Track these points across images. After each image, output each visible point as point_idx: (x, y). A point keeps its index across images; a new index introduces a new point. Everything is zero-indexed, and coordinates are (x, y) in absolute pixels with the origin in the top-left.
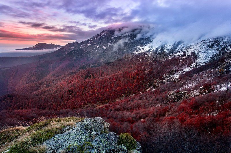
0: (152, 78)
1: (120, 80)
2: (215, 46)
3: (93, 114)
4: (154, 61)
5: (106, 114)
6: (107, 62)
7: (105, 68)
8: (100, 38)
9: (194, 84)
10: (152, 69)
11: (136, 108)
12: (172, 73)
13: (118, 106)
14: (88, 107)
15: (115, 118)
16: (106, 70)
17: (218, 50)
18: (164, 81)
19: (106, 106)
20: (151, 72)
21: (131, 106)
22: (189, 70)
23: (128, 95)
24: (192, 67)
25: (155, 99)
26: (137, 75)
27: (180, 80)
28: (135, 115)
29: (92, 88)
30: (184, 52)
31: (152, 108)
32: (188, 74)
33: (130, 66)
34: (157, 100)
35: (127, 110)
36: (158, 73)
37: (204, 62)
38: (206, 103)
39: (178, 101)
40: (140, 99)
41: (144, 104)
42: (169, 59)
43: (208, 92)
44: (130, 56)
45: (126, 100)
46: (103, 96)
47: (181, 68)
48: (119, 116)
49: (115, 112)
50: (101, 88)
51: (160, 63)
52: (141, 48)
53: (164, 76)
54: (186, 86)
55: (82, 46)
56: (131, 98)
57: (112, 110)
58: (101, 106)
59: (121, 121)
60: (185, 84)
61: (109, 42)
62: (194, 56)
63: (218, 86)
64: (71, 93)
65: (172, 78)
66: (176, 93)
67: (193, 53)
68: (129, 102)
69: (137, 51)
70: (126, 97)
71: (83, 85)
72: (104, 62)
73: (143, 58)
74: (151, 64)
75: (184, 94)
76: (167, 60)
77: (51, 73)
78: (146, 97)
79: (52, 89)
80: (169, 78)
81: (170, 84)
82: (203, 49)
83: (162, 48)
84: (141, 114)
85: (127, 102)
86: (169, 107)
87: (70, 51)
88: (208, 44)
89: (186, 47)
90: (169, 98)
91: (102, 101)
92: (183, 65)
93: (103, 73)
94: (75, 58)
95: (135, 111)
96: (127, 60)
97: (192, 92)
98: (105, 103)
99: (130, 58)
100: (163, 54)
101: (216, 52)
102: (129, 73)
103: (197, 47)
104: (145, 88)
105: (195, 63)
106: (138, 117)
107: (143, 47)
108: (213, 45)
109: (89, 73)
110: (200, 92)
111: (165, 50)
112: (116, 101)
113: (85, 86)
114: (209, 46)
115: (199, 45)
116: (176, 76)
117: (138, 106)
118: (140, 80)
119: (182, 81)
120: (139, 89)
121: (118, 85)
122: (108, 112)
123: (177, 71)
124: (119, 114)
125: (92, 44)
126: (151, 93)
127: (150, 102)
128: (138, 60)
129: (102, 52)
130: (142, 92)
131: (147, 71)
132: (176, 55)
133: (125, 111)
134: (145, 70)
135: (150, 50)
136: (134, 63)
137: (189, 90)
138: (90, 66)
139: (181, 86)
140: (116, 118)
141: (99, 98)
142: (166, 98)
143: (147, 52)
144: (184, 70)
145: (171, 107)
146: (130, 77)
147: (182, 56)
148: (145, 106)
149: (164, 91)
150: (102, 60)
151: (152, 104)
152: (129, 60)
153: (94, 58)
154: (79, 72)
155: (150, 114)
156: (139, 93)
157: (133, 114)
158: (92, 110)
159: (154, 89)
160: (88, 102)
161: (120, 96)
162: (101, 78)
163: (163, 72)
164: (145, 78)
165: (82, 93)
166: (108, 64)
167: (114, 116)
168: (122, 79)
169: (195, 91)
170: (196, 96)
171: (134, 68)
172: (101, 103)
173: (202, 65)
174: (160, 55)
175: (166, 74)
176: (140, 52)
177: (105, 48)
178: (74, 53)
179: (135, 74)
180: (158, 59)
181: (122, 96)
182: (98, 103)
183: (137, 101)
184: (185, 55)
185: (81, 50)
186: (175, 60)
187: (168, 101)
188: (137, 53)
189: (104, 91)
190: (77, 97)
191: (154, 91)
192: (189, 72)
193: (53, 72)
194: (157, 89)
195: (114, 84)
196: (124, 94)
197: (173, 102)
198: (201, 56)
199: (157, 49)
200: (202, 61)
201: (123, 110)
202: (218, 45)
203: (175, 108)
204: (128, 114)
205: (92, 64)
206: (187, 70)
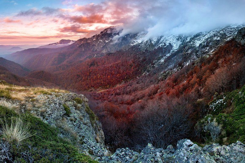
0: (146, 64)
1: (120, 68)
2: (179, 39)
3: (96, 97)
4: (146, 50)
5: (107, 98)
6: (108, 53)
7: (107, 58)
8: (103, 34)
9: (173, 64)
10: (145, 57)
11: (134, 91)
12: (159, 59)
13: (118, 91)
14: (91, 91)
15: (115, 102)
16: (108, 59)
17: (181, 41)
18: (155, 65)
19: (107, 91)
20: (144, 60)
21: (130, 90)
22: (169, 55)
23: (127, 81)
24: (170, 53)
25: (149, 81)
26: (134, 63)
27: (165, 64)
28: (133, 98)
29: (95, 75)
30: (165, 43)
31: (147, 89)
32: (169, 58)
33: (127, 55)
34: (151, 82)
35: (127, 94)
36: (149, 59)
37: (176, 49)
38: (180, 76)
39: (165, 79)
40: (137, 83)
41: (141, 86)
42: (156, 48)
43: (181, 68)
44: (127, 48)
45: (125, 85)
46: (105, 82)
47: (165, 55)
48: (119, 100)
49: (115, 96)
50: (103, 75)
51: (150, 52)
52: (135, 41)
53: (154, 61)
54: (169, 67)
55: (89, 41)
56: (129, 83)
57: (112, 95)
58: (102, 91)
59: (121, 104)
60: (168, 66)
61: (110, 37)
62: (171, 46)
63: (185, 63)
64: (79, 77)
65: (160, 62)
66: (164, 73)
67: (170, 44)
68: (128, 87)
69: (133, 43)
70: (125, 82)
71: (88, 72)
72: (106, 53)
73: (137, 49)
74: (144, 53)
75: (168, 73)
76: (154, 49)
77: (66, 60)
78: (142, 80)
79: (66, 72)
80: (157, 63)
81: (159, 67)
82: (174, 41)
83: (151, 41)
84: (139, 96)
85: (126, 87)
86: (160, 85)
87: (80, 45)
88: (176, 38)
89: (165, 40)
90: (160, 78)
91: (104, 86)
92: (165, 52)
93: (105, 62)
94: (83, 50)
95: (133, 94)
96: (125, 51)
97: (173, 70)
98: (106, 88)
99: (127, 49)
100: (152, 45)
101: (181, 43)
102: (126, 61)
103: (171, 40)
104: (141, 73)
105: (172, 50)
106: (136, 99)
107: (137, 40)
108: (178, 38)
109: (94, 62)
110: (177, 69)
111: (153, 42)
112: (117, 86)
113: (90, 73)
114: (177, 39)
115: (172, 38)
116: (162, 61)
117: (136, 90)
118: (136, 67)
119: (166, 64)
120: (136, 74)
121: (118, 72)
122: (109, 96)
123: (162, 57)
124: (119, 98)
125: (97, 39)
126: (146, 77)
127: (146, 84)
128: (134, 50)
129: (105, 44)
130: (139, 77)
131: (141, 59)
132: (160, 45)
133: (125, 95)
134: (139, 58)
135: (142, 42)
136: (131, 53)
137: (171, 70)
138: (95, 56)
139: (166, 67)
140: (117, 101)
141: (102, 83)
142: (157, 79)
143: (140, 44)
144: (167, 56)
145: (161, 85)
146: (128, 65)
147: (164, 46)
148: (142, 89)
149: (155, 74)
150: (104, 51)
151: (148, 86)
152: (126, 51)
153: (98, 50)
154: (86, 60)
155: (146, 95)
156: (136, 78)
157: (131, 96)
158: (95, 94)
159: (148, 73)
160: (91, 86)
161: (119, 82)
162: (103, 66)
163: (153, 58)
164: (140, 64)
165: (87, 79)
166: (109, 54)
167: (115, 100)
168: (121, 67)
169: (175, 69)
170: (176, 72)
171: (131, 57)
172: (103, 88)
173: (176, 51)
174: (149, 46)
175: (155, 60)
176: (135, 44)
177: (107, 42)
178: (84, 46)
179: (132, 62)
180: (148, 49)
181: (122, 82)
182: (100, 88)
183: (135, 85)
184: (165, 45)
185: (89, 44)
186: (160, 49)
187: (159, 81)
188: (132, 45)
189: (106, 78)
190: (83, 81)
191: (148, 74)
192: (169, 57)
193: (68, 59)
194: (150, 72)
195: (114, 71)
196: (123, 79)
197: (163, 80)
198: (174, 45)
199: (147, 41)
200: (175, 49)
201: (123, 94)
202: (181, 38)
203: (164, 85)
204: (127, 98)
205: (96, 55)
206: (168, 55)
